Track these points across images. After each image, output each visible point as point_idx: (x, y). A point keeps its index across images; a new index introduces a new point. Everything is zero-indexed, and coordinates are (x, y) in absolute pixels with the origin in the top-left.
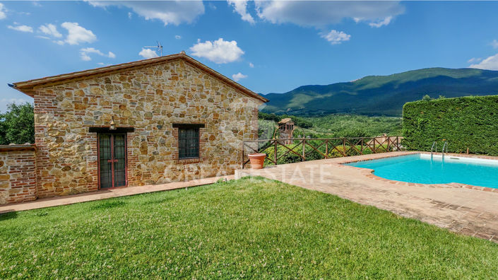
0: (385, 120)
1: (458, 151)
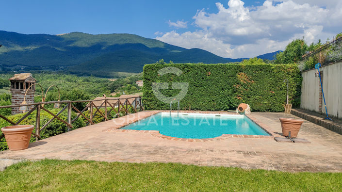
0: (94, 80)
1: (183, 108)
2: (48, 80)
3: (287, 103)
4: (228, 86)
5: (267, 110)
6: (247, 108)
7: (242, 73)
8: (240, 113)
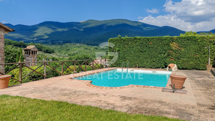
1: (133, 67)
2: (75, 49)
3: (209, 64)
4: (164, 52)
5: (193, 68)
6: (174, 67)
7: (174, 42)
8: (169, 70)
